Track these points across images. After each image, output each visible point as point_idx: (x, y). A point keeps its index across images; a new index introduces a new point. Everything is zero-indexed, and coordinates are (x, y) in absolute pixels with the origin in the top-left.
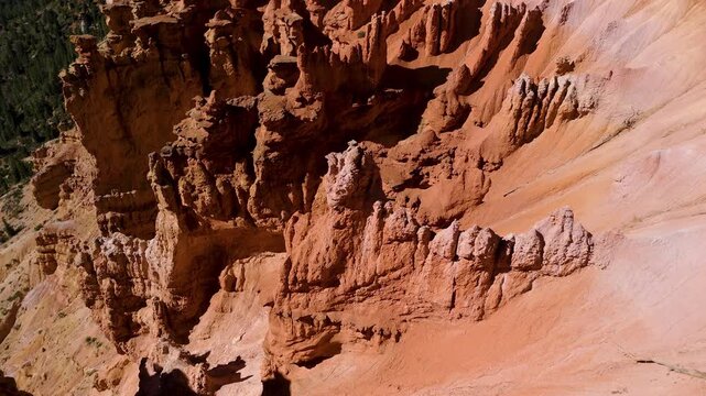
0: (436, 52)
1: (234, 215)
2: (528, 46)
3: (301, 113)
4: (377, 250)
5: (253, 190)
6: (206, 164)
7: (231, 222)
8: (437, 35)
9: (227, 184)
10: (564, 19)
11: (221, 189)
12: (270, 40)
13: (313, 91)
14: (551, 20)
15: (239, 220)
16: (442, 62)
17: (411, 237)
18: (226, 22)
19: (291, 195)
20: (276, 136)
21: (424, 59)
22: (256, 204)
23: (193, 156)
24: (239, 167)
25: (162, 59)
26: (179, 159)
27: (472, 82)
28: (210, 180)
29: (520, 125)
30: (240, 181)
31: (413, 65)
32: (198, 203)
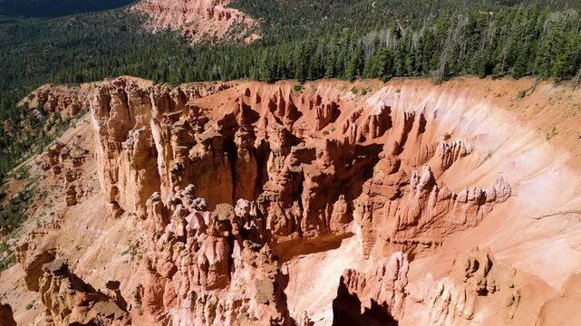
0: (375, 137)
1: (293, 231)
2: (422, 130)
3: (325, 171)
4: (434, 206)
5: (305, 215)
6: (281, 204)
7: (290, 236)
8: (375, 129)
9: (290, 213)
10: (435, 117)
11: (289, 217)
12: (263, 141)
13: (330, 160)
14: (429, 118)
15: (296, 234)
16: (378, 141)
17: (449, 197)
18: (245, 133)
19: (320, 216)
20: (316, 185)
21: (369, 141)
22: (307, 223)
23: (275, 201)
24: (296, 203)
25: (214, 156)
26: (266, 203)
27: (399, 149)
28: (284, 213)
29: (445, 161)
30: (296, 211)
31: (365, 144)
32: (277, 226)
